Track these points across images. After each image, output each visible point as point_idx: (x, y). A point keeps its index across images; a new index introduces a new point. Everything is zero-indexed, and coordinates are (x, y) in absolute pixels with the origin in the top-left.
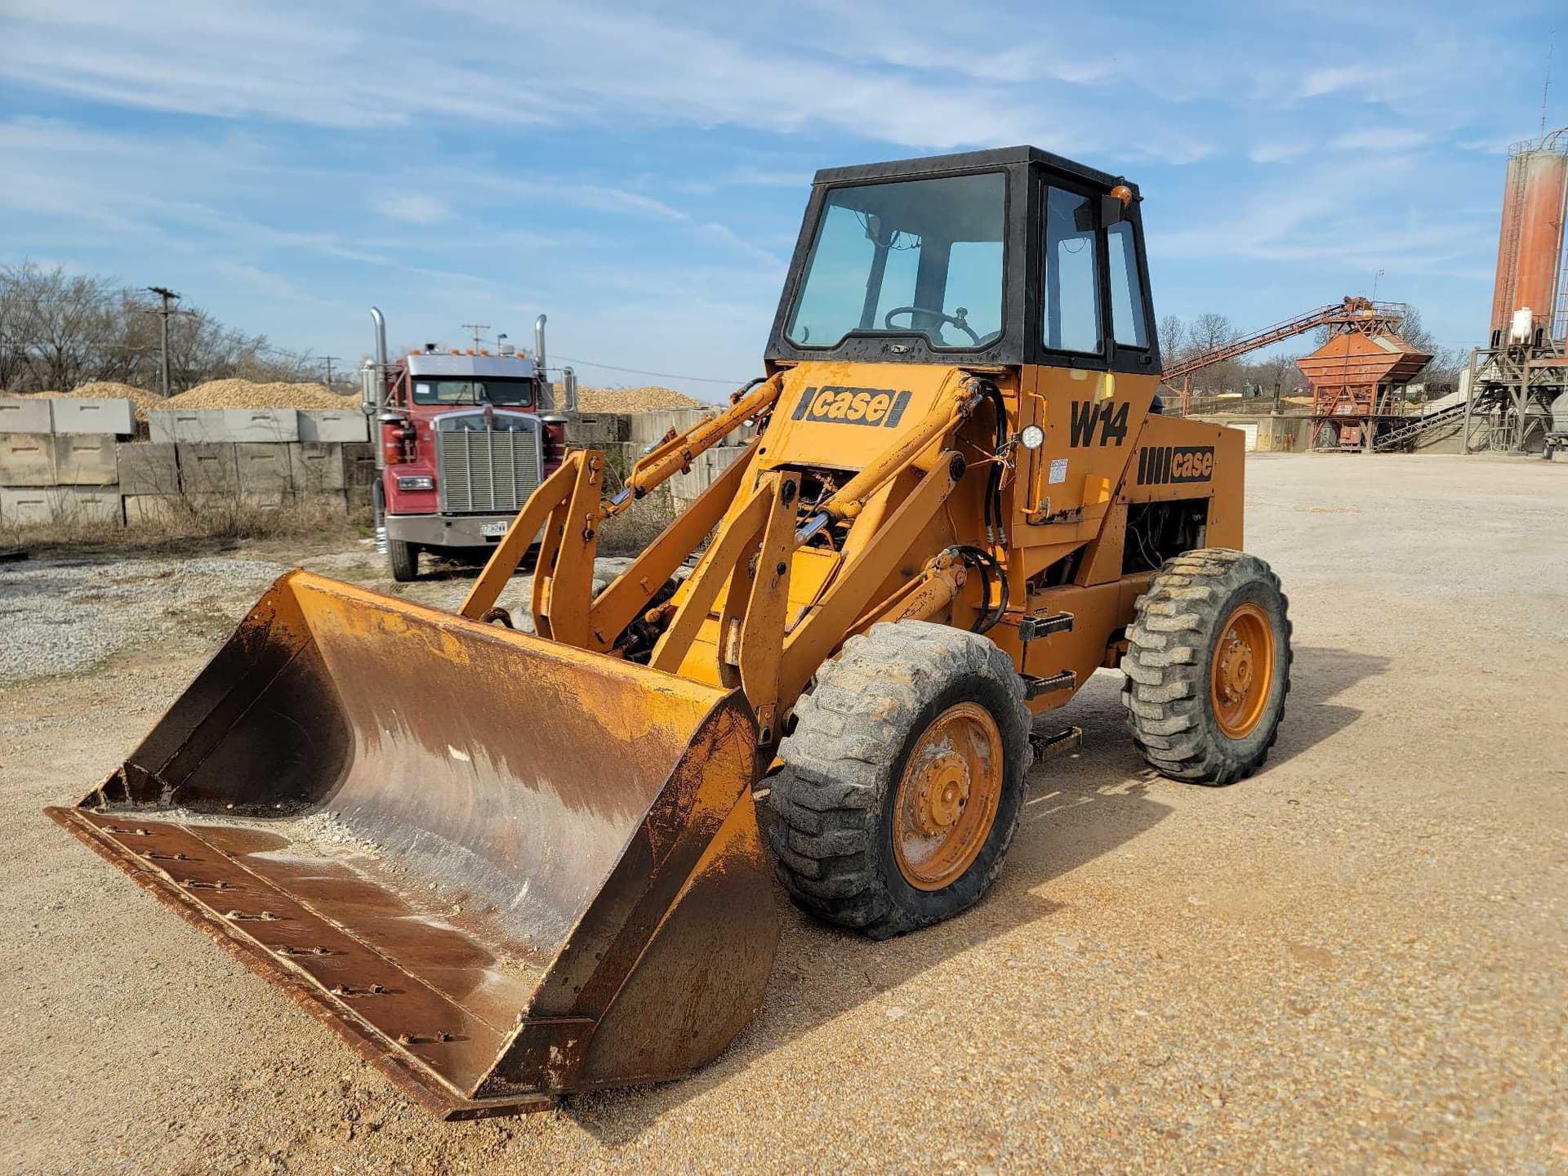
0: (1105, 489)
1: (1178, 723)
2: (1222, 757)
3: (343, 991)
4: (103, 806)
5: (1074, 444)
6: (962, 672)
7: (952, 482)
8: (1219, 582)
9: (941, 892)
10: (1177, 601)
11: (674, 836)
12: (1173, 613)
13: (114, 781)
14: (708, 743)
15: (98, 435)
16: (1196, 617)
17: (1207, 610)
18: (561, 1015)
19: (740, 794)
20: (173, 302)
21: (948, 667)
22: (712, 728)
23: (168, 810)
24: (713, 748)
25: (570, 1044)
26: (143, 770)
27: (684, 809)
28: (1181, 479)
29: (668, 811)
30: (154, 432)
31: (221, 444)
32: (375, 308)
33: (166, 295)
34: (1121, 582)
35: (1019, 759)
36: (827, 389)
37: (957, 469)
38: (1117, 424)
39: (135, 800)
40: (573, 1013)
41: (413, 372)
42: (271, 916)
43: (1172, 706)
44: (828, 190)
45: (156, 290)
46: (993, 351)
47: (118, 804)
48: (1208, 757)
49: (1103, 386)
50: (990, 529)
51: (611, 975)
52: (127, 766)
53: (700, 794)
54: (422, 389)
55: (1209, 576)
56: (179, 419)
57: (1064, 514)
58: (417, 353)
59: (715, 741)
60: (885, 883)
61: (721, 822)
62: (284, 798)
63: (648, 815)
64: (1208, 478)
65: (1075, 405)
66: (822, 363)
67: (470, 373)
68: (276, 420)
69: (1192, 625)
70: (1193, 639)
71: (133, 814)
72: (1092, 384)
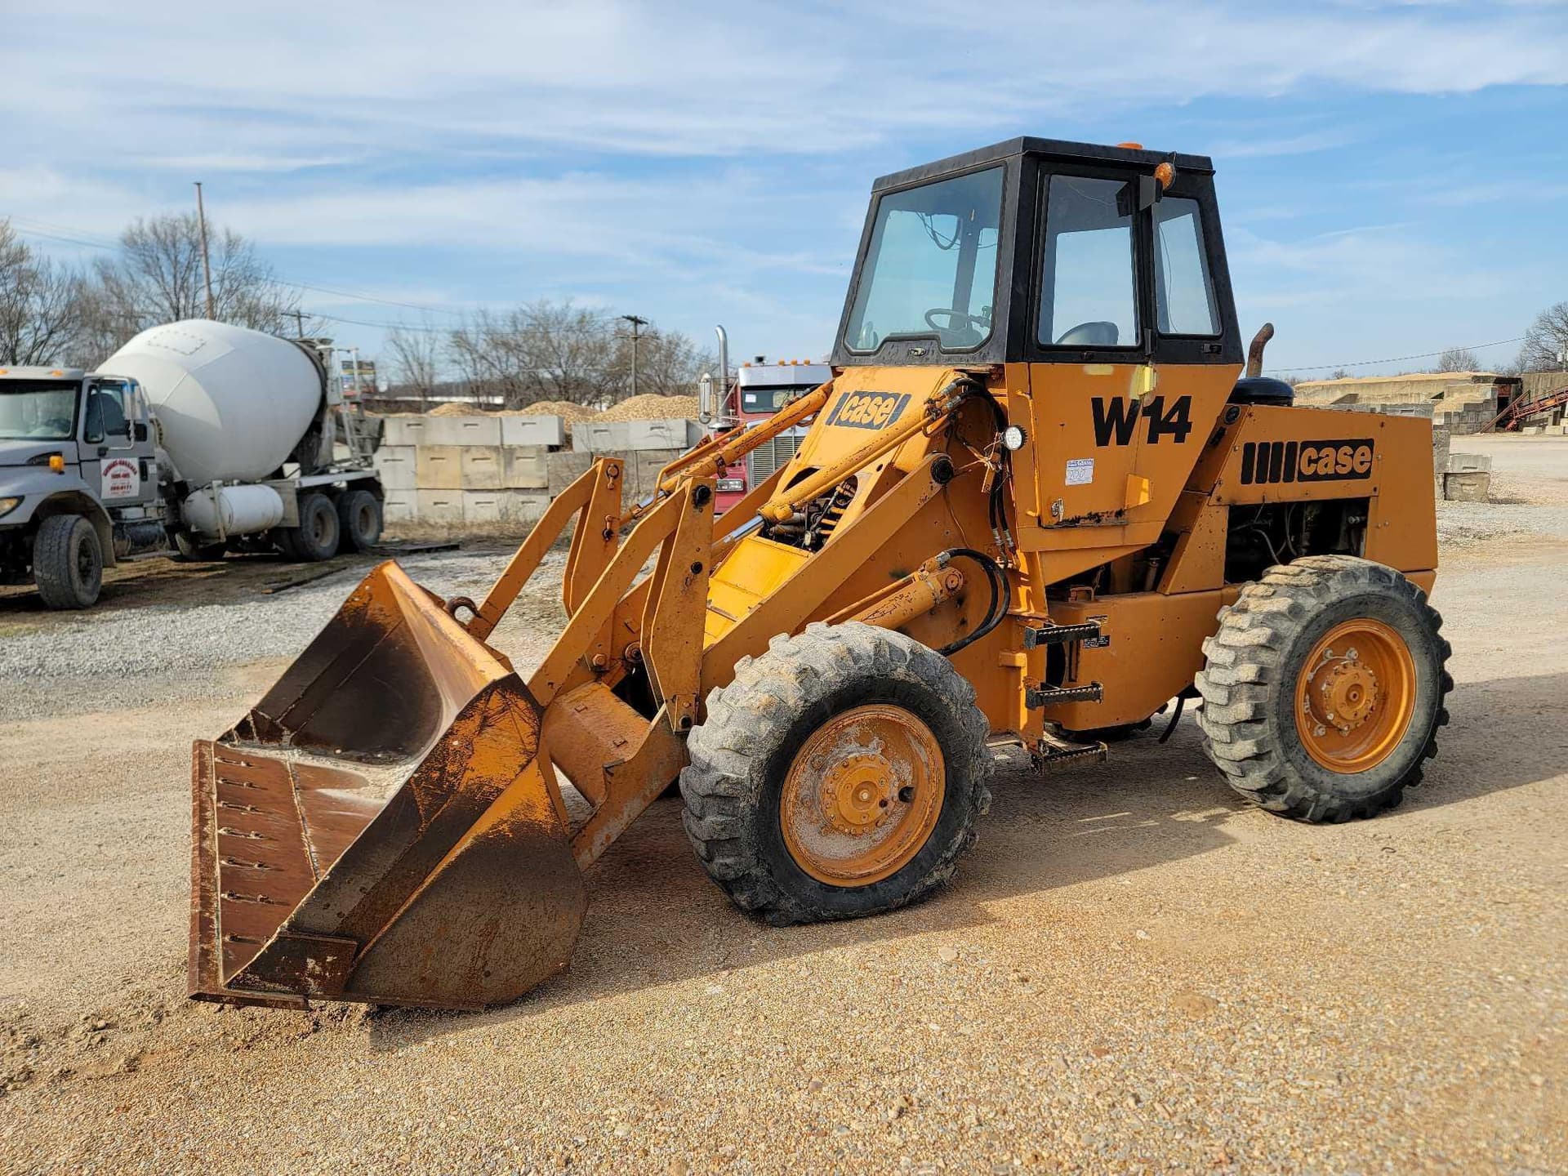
0: (1144, 490)
1: (1246, 748)
2: (1313, 792)
3: (229, 895)
4: (236, 742)
5: (1102, 440)
6: (865, 673)
7: (935, 484)
8: (1309, 594)
9: (859, 890)
10: (1254, 613)
11: (444, 798)
12: (1245, 626)
13: (244, 723)
14: (478, 719)
15: (533, 446)
16: (1268, 631)
17: (1286, 624)
18: (328, 935)
19: (523, 767)
20: (641, 328)
21: (846, 667)
22: (481, 706)
23: (286, 749)
24: (485, 723)
25: (329, 959)
26: (267, 717)
27: (455, 775)
28: (1315, 477)
29: (436, 775)
30: (576, 442)
31: (626, 452)
32: (722, 328)
33: (636, 321)
34: (1224, 591)
35: (965, 767)
36: (856, 393)
37: (942, 472)
38: (1175, 419)
39: (261, 739)
40: (338, 935)
41: (743, 382)
42: (257, 835)
43: (1238, 729)
44: (882, 196)
45: (629, 318)
46: (984, 350)
47: (248, 742)
48: (1290, 790)
49: (1142, 380)
50: (996, 532)
51: (376, 906)
52: (254, 712)
53: (472, 763)
54: (751, 398)
55: (1297, 586)
56: (596, 431)
57: (1096, 517)
58: (748, 365)
59: (485, 718)
60: (770, 872)
61: (499, 791)
62: (384, 749)
63: (412, 777)
64: (1366, 475)
65: (1097, 403)
66: (860, 369)
67: (792, 382)
68: (669, 429)
69: (1263, 640)
70: (1265, 657)
71: (257, 750)
72: (1125, 380)
